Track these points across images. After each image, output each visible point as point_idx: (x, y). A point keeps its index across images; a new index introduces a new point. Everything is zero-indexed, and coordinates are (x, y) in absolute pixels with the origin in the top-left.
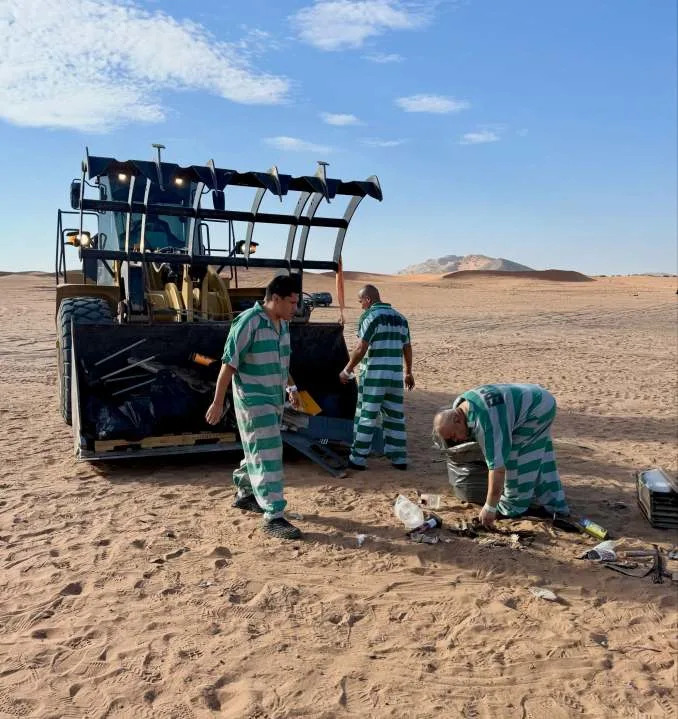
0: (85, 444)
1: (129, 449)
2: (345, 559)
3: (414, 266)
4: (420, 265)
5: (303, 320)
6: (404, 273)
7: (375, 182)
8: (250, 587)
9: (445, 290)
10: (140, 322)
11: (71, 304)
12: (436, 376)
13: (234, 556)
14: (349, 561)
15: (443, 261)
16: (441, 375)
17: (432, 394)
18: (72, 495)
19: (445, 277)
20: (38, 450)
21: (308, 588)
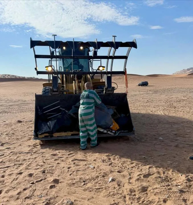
0: (35, 135)
1: (49, 137)
2: (99, 189)
3: (178, 72)
4: (180, 71)
5: (111, 92)
6: (175, 74)
7: (135, 41)
8: (57, 199)
9: (188, 79)
10: (56, 94)
11: (45, 89)
12: (174, 110)
13: (60, 183)
14: (101, 190)
15: (188, 70)
16: (176, 109)
17: (170, 117)
18: (25, 153)
19: (189, 75)
20: (29, 135)
21: (78, 202)
